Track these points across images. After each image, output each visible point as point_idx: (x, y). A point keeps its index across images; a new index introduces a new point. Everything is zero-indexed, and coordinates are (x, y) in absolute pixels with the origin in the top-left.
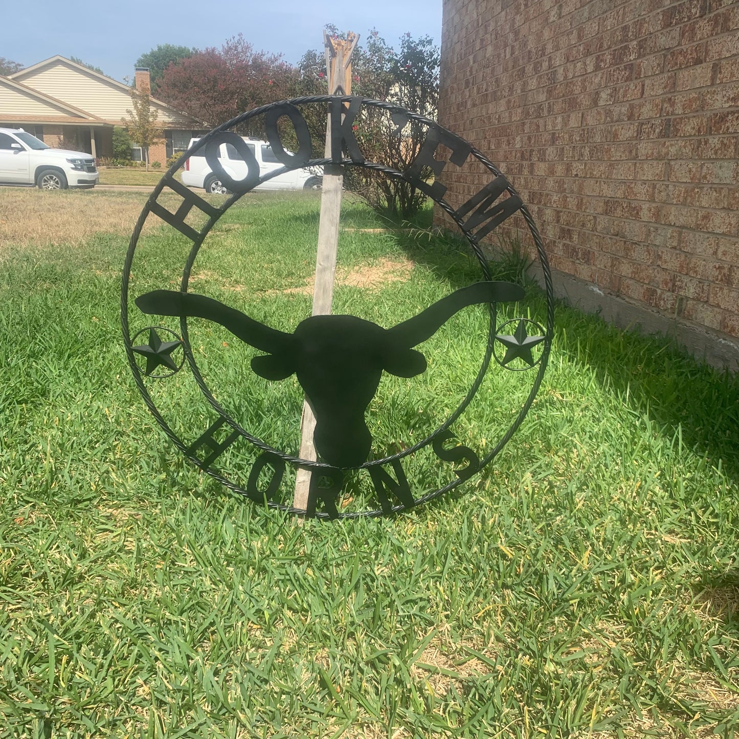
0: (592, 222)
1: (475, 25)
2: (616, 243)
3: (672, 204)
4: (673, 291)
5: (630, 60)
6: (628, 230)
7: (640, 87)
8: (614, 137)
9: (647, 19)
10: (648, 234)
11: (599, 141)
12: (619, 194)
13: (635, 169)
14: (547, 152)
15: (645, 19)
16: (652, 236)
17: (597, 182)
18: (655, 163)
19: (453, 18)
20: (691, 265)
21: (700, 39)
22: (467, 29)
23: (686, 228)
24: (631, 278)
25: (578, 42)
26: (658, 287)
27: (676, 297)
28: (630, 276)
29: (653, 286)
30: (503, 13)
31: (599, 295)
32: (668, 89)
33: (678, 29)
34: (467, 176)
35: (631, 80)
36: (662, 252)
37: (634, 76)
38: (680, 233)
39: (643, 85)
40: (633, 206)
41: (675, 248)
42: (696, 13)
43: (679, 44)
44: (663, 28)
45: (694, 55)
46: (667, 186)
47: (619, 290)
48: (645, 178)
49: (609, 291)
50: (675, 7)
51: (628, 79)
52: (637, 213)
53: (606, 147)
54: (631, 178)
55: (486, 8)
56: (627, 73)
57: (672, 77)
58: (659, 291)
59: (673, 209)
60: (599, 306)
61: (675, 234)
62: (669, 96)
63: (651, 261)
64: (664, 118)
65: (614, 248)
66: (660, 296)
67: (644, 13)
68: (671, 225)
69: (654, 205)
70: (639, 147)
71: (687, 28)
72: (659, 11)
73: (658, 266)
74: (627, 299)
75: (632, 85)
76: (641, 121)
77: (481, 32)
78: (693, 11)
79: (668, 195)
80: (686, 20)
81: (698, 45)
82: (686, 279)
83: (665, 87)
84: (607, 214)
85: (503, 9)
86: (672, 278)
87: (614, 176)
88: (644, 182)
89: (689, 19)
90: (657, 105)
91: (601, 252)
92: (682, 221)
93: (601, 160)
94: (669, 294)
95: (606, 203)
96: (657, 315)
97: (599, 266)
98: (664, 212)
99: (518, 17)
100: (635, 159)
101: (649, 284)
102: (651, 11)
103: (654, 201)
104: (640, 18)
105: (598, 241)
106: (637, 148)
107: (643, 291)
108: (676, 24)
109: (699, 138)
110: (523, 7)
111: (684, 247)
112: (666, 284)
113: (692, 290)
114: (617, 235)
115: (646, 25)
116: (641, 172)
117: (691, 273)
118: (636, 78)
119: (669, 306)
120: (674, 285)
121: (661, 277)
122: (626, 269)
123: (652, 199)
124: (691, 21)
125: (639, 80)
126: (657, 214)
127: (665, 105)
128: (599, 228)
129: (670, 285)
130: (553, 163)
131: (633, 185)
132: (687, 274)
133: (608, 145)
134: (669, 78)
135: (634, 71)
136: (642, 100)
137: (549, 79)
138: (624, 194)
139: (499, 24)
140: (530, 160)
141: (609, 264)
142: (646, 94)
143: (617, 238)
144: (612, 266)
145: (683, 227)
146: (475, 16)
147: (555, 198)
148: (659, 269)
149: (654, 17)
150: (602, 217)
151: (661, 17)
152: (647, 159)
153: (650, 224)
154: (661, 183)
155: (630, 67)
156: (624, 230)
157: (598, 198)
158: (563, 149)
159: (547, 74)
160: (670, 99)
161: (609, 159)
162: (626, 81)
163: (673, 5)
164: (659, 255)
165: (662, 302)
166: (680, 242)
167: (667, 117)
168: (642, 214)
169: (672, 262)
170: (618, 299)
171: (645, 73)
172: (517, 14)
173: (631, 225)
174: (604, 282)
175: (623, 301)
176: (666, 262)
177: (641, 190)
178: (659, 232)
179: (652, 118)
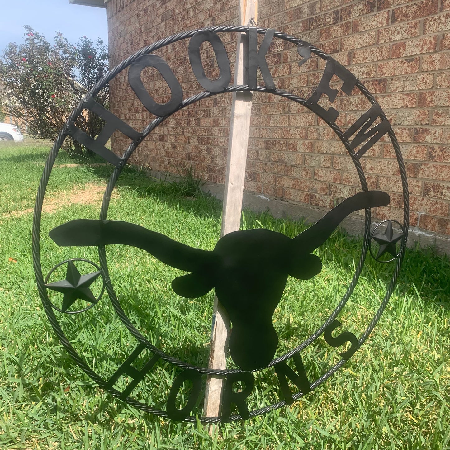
0: (255, 154)
1: (138, 31)
2: (278, 167)
3: (323, 140)
4: (330, 195)
5: (278, 51)
6: (287, 158)
7: (287, 68)
8: (269, 100)
9: (290, 26)
10: (305, 159)
11: (256, 102)
12: (277, 135)
13: (289, 120)
14: (212, 111)
15: (287, 25)
16: (308, 161)
17: (256, 129)
18: (306, 115)
19: (117, 27)
20: (344, 177)
21: (335, 38)
22: (131, 34)
23: (337, 154)
24: (292, 188)
25: (231, 40)
26: (317, 193)
27: (333, 198)
28: (291, 186)
29: (312, 192)
30: (163, 24)
31: (265, 201)
32: (312, 68)
33: (317, 32)
34: (140, 128)
35: (280, 63)
36: (318, 171)
37: (282, 61)
38: (332, 158)
39: (290, 67)
40: (290, 142)
41: (328, 167)
42: (330, 22)
43: (318, 41)
44: (304, 31)
45: (332, 47)
46: (318, 129)
47: (282, 197)
48: (298, 124)
49: (275, 197)
50: (311, 18)
51: (278, 62)
52: (294, 147)
53: (262, 106)
54: (285, 125)
55: (147, 20)
56: (276, 60)
57: (315, 61)
58: (318, 196)
59: (324, 143)
60: (268, 208)
61: (327, 159)
62: (314, 72)
63: (308, 176)
64: (310, 87)
65: (276, 170)
66: (319, 198)
67: (287, 22)
68: (323, 153)
69: (308, 141)
70: (291, 105)
71: (323, 31)
72: (299, 21)
73: (315, 179)
74: (290, 202)
75: (281, 67)
76: (291, 89)
77: (144, 36)
78: (328, 20)
79: (319, 134)
80: (322, 26)
81: (334, 41)
82: (340, 187)
83: (309, 67)
84: (267, 148)
85: (162, 21)
86: (328, 186)
87: (271, 125)
88: (298, 127)
89: (325, 25)
90: (304, 79)
91: (265, 173)
92: (332, 150)
93: (259, 115)
94: (326, 196)
95: (266, 142)
96: (317, 210)
97: (264, 182)
98: (317, 145)
99: (176, 26)
100: (288, 113)
101: (308, 191)
102: (292, 21)
103: (307, 139)
104: (283, 25)
105: (261, 166)
106: (289, 107)
107: (303, 196)
108: (314, 29)
109: (342, 98)
110: (180, 19)
111: (336, 167)
112: (323, 190)
113: (346, 193)
114: (278, 162)
115: (289, 29)
116: (294, 121)
117: (345, 182)
118: (284, 62)
119: (327, 204)
120: (330, 191)
121: (317, 186)
122: (287, 183)
123: (306, 137)
124: (326, 27)
125: (287, 63)
126: (311, 147)
127: (311, 78)
128: (261, 158)
129: (327, 191)
130: (217, 118)
131: (288, 130)
132: (341, 183)
133: (264, 105)
134: (312, 62)
135: (282, 58)
136: (290, 76)
137: (208, 64)
138: (281, 135)
139: (160, 30)
140: (197, 117)
141: (273, 180)
142: (293, 72)
143: (279, 163)
144: (276, 181)
145: (334, 154)
146: (138, 26)
147: (220, 140)
148: (316, 182)
149: (295, 24)
150: (263, 151)
151: (301, 25)
152: (298, 112)
153: (306, 153)
154: (313, 127)
155: (279, 55)
156: (283, 158)
157: (258, 139)
158: (225, 109)
159: (206, 62)
160: (314, 75)
161: (266, 114)
162: (275, 64)
163: (310, 17)
164: (314, 173)
165: (321, 202)
166: (332, 163)
167: (314, 86)
168: (298, 148)
169: (327, 177)
170: (282, 202)
171: (291, 59)
172: (175, 24)
173: (289, 155)
174: (270, 192)
175: (286, 203)
176: (321, 176)
177: (296, 133)
178: (314, 158)
179: (300, 87)
